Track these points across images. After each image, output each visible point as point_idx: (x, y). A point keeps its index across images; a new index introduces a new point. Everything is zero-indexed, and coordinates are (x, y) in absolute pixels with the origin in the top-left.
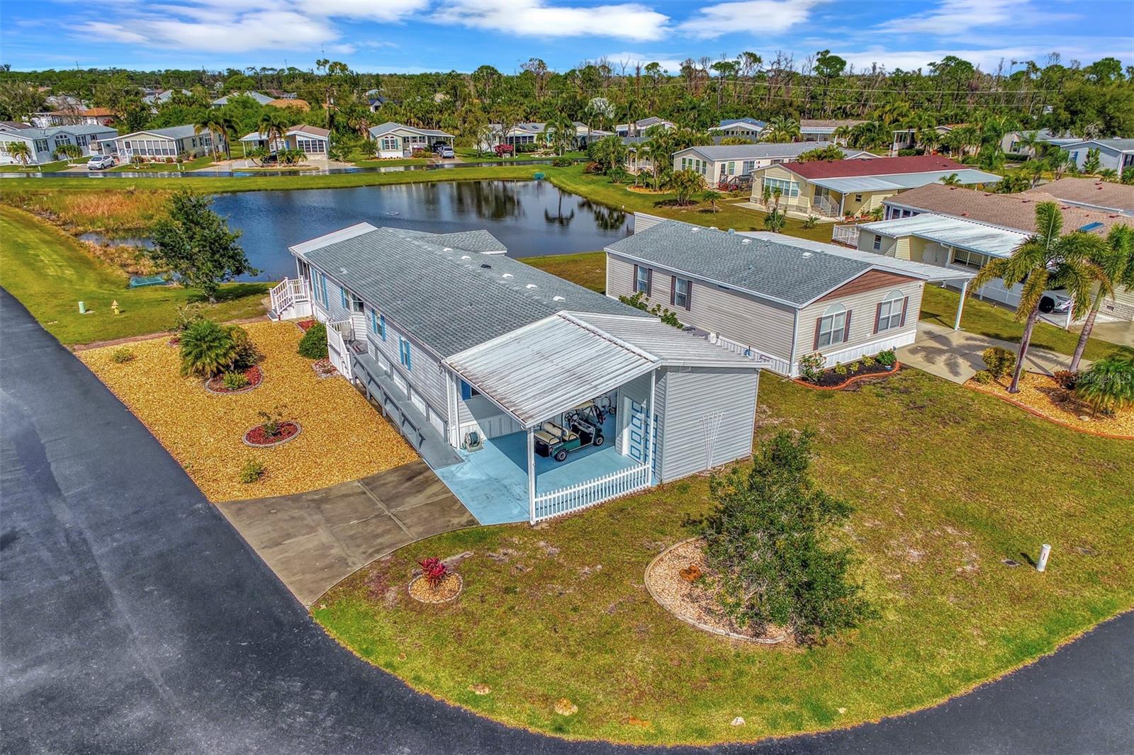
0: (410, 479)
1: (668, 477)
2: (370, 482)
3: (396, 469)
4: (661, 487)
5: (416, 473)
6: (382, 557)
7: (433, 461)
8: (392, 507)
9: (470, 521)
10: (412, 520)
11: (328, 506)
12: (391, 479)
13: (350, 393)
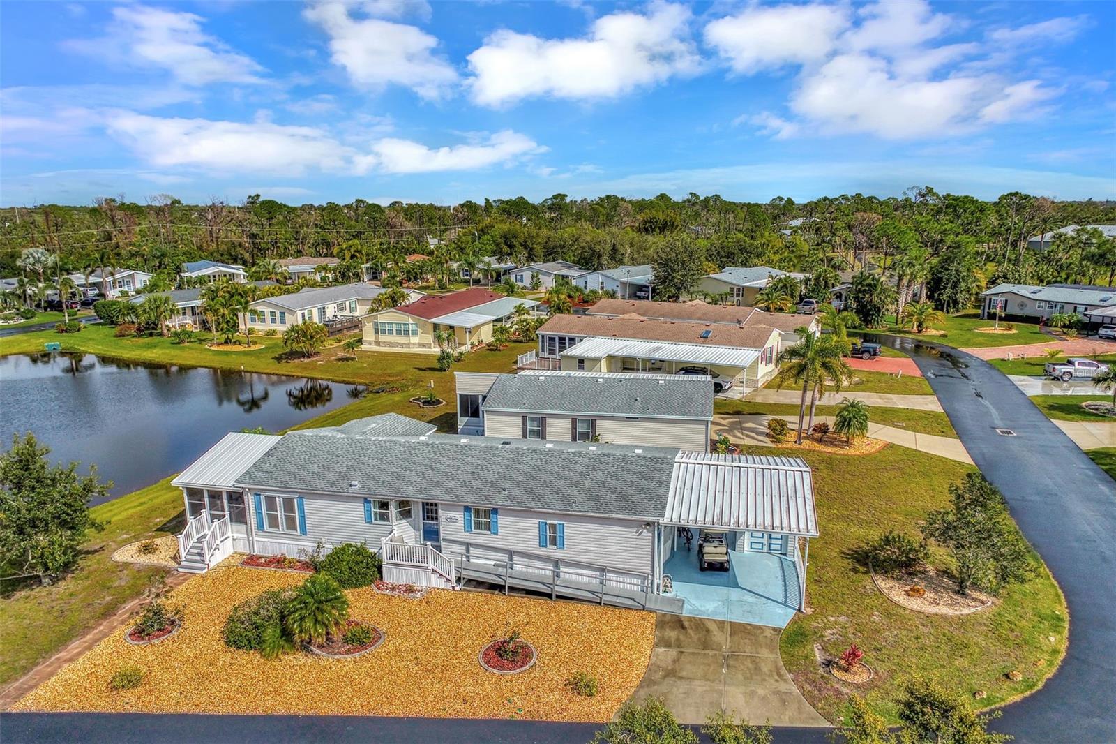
0: (683, 628)
2: (666, 644)
5: (678, 623)
6: (789, 677)
7: (670, 609)
8: (720, 649)
9: (775, 629)
10: (748, 649)
11: (684, 674)
12: (672, 634)
13: (478, 597)
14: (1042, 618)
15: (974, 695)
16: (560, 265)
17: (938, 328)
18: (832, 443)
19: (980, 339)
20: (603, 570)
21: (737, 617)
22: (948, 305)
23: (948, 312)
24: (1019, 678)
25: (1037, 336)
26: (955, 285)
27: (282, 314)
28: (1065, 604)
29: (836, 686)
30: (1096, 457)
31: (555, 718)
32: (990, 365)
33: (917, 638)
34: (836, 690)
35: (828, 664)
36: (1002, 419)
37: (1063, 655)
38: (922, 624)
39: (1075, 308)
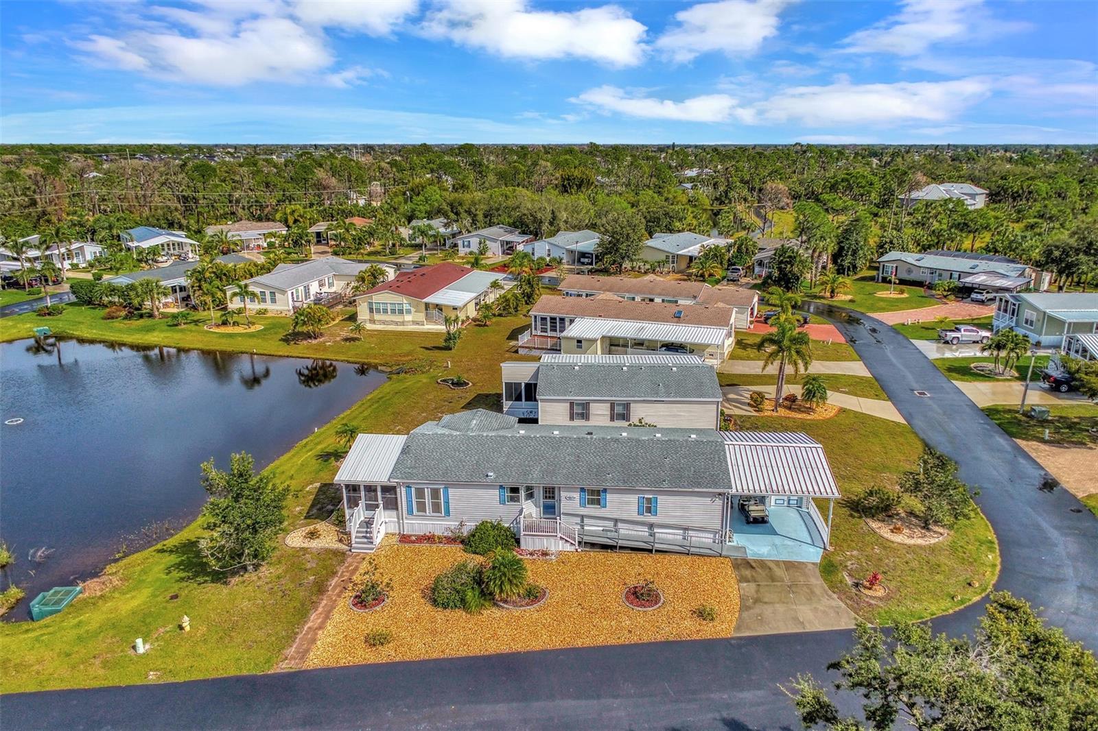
0: (752, 567)
2: (746, 580)
3: (736, 568)
5: (748, 564)
6: (835, 596)
7: (738, 555)
8: (783, 581)
9: (813, 564)
10: (801, 579)
11: (766, 600)
12: (747, 573)
13: (600, 555)
14: (981, 543)
15: (953, 598)
16: (502, 230)
17: (846, 294)
18: (799, 410)
19: (882, 303)
20: (686, 529)
21: (784, 557)
22: (849, 269)
23: (848, 275)
24: (977, 585)
25: (924, 299)
26: (855, 252)
27: (273, 294)
28: (993, 532)
29: (867, 600)
30: (990, 412)
31: (695, 637)
32: (895, 330)
33: (907, 563)
34: (868, 602)
35: (857, 585)
36: (917, 382)
37: (998, 568)
38: (907, 553)
39: (951, 274)
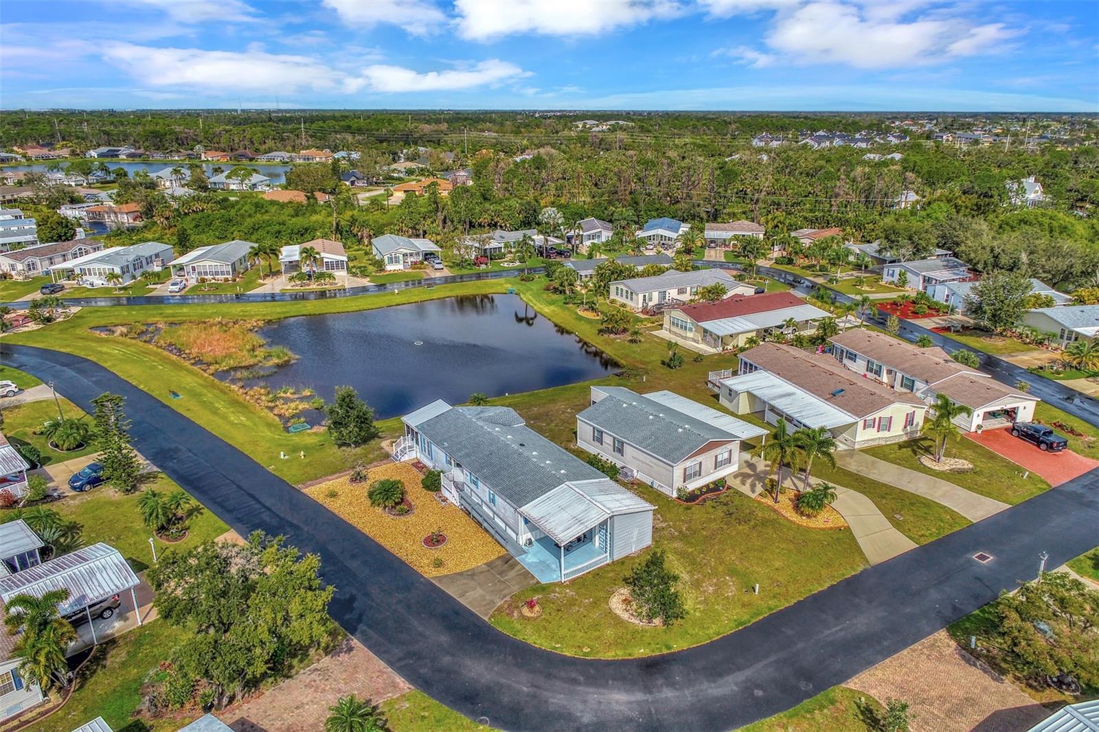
0: (506, 563)
1: (616, 558)
2: (489, 564)
3: (499, 558)
4: (613, 562)
5: (508, 560)
11: (476, 577)
12: (498, 563)
21: (533, 570)
27: (632, 294)
31: (415, 567)
34: (513, 612)
